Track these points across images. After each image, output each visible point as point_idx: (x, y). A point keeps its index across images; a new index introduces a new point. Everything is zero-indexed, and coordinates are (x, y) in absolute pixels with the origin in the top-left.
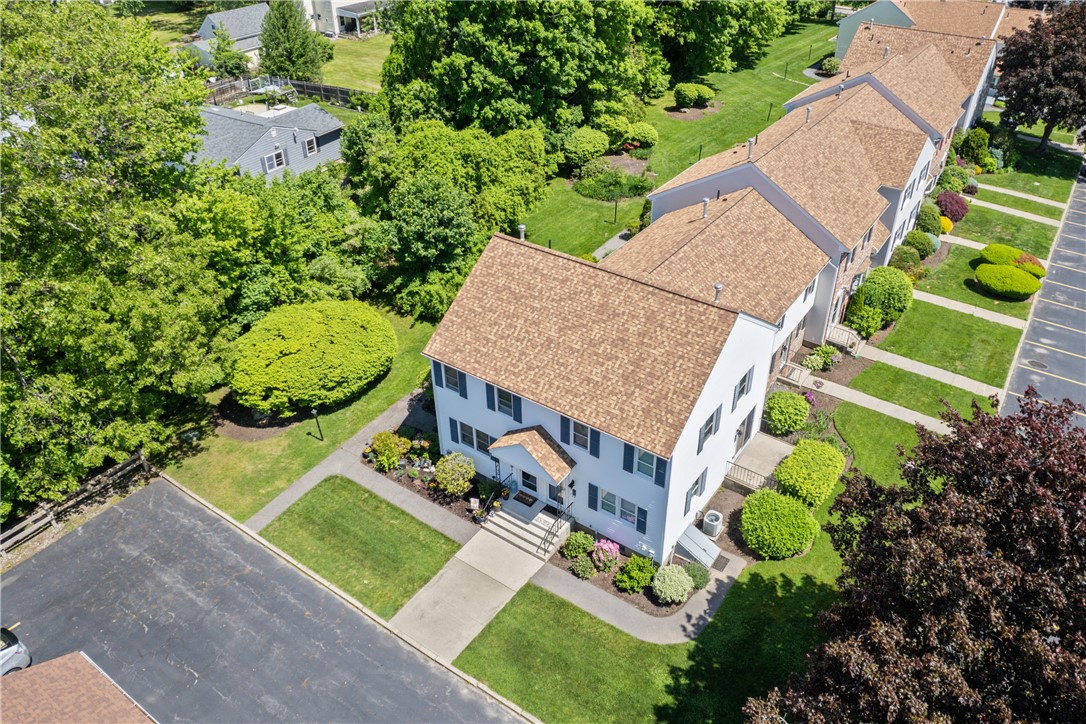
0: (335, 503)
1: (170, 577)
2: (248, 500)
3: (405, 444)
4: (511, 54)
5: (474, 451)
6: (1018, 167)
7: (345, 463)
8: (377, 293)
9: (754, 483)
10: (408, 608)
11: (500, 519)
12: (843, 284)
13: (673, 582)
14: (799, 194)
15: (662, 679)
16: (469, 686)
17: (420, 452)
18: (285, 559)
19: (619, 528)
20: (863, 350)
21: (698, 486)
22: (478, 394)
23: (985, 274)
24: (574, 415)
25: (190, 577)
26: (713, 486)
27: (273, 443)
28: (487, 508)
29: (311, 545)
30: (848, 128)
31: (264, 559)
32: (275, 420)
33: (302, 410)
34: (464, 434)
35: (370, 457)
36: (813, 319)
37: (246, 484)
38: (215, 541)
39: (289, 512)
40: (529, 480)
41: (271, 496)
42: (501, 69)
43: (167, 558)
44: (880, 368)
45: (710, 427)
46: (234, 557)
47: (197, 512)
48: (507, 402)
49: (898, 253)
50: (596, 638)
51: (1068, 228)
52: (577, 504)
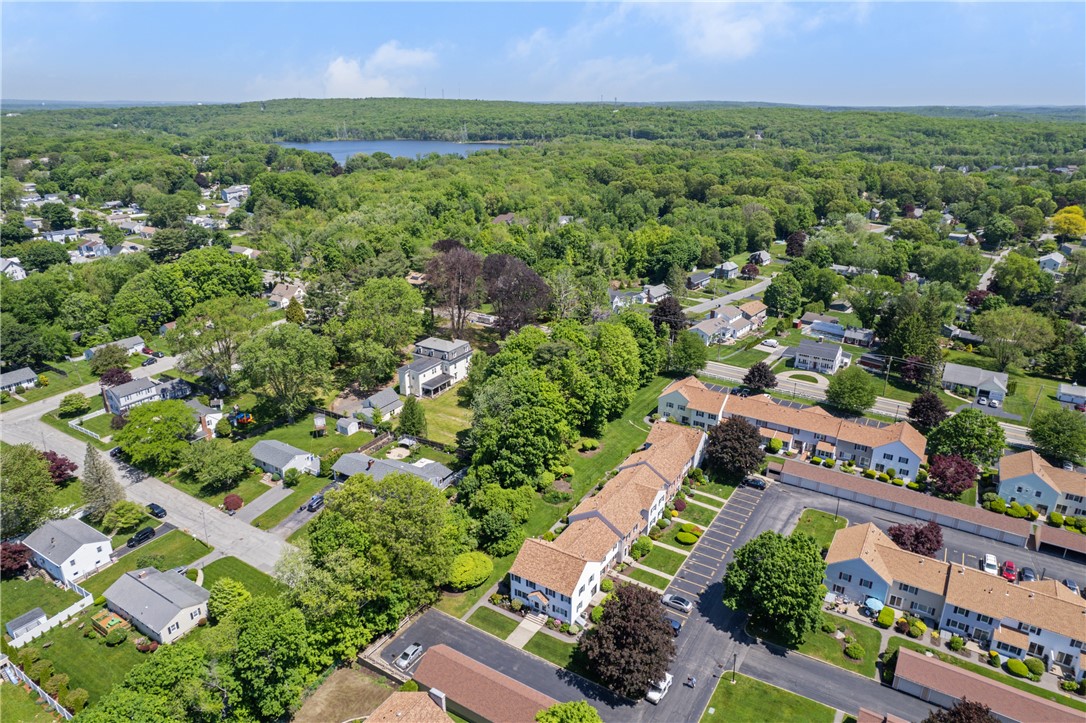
0: (483, 614)
1: (446, 633)
2: (459, 614)
3: (500, 597)
4: (520, 460)
5: (521, 598)
6: (717, 481)
7: (483, 602)
8: (480, 548)
9: (596, 605)
10: (509, 638)
11: (529, 616)
12: (627, 545)
13: (574, 629)
14: (611, 519)
15: (571, 650)
16: (527, 653)
17: (505, 599)
18: (474, 628)
19: (560, 616)
20: (635, 564)
21: (580, 605)
22: (523, 583)
23: (681, 536)
24: (549, 588)
25: (452, 633)
26: (585, 606)
27: (461, 598)
28: (526, 613)
29: (480, 624)
30: (633, 487)
31: (469, 628)
32: (461, 591)
33: (469, 587)
34: (518, 593)
35: (492, 600)
36: (618, 555)
37: (457, 609)
38: (454, 624)
39: (472, 616)
40: (537, 604)
41: (466, 612)
42: (518, 465)
43: (443, 629)
44: (639, 570)
45: (582, 590)
46: (461, 628)
47: (446, 617)
48: (531, 584)
49: (653, 529)
50: (555, 642)
51: (723, 513)
52: (549, 610)
